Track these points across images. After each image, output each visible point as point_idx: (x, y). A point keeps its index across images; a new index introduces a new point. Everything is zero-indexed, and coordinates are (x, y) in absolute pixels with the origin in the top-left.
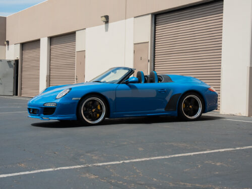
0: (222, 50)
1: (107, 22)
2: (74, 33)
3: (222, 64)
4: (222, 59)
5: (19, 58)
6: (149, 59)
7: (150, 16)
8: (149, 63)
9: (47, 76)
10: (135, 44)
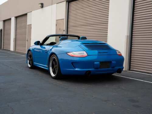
0: (109, 24)
1: (42, 7)
2: (26, 15)
3: (108, 34)
4: (108, 30)
5: (2, 29)
6: (64, 29)
7: (65, 2)
8: (64, 32)
9: (14, 38)
10: (57, 20)
